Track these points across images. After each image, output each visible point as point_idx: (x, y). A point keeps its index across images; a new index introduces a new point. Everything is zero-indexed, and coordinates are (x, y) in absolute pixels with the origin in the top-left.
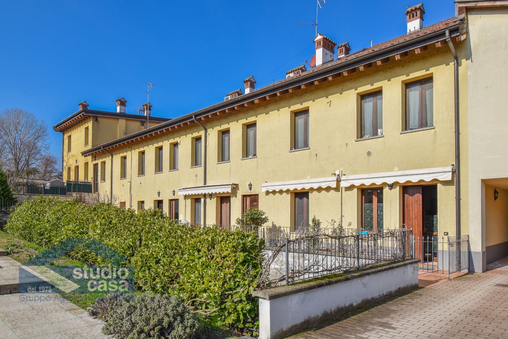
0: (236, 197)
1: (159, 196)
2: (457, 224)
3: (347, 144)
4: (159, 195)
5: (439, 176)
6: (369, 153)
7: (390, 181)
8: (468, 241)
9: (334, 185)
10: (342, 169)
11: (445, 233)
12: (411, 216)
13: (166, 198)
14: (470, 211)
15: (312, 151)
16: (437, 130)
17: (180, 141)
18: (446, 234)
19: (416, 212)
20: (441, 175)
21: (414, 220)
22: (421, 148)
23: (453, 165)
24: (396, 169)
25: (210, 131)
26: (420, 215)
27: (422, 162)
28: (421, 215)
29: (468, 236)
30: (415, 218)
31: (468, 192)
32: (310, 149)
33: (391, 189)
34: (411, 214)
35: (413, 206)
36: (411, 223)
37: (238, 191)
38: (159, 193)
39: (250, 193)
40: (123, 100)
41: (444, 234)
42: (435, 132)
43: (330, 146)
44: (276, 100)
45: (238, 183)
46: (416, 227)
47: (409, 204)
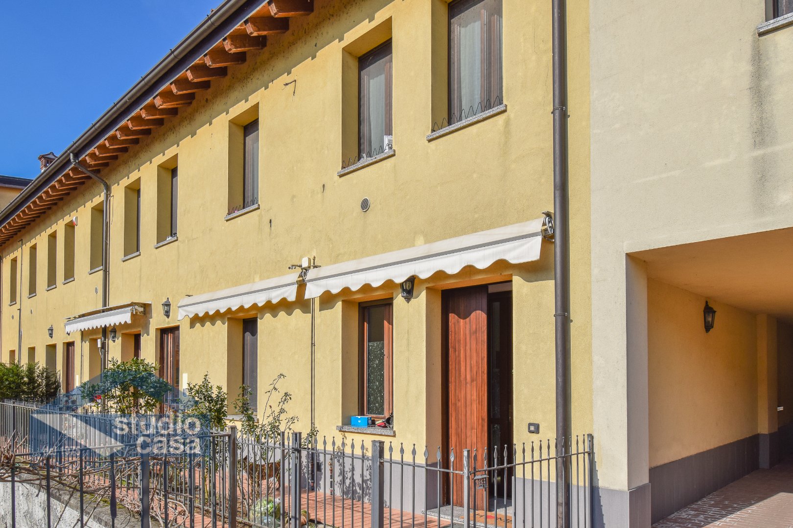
0: (148, 335)
1: (52, 337)
2: (560, 400)
3: (324, 186)
4: (51, 335)
5: (510, 250)
6: (365, 205)
7: (400, 275)
8: (591, 454)
9: (291, 294)
10: (314, 254)
11: (530, 425)
12: (463, 377)
13: (59, 341)
14: (595, 358)
15: (263, 213)
16: (512, 116)
17: (77, 218)
18: (532, 428)
19: (474, 362)
20: (514, 248)
21: (468, 385)
22: (475, 176)
23: (548, 215)
24: (420, 240)
25: (114, 188)
26: (484, 372)
27: (476, 216)
28: (486, 372)
29: (591, 437)
30: (472, 381)
31: (589, 298)
32: (259, 208)
33: (408, 299)
34: (463, 369)
35: (468, 347)
36: (463, 392)
37: (151, 320)
38: (51, 330)
39: (169, 323)
40: (51, 156)
41: (529, 428)
42: (507, 123)
43: (294, 197)
44: (207, 100)
45: (150, 303)
46: (475, 406)
47: (459, 341)
